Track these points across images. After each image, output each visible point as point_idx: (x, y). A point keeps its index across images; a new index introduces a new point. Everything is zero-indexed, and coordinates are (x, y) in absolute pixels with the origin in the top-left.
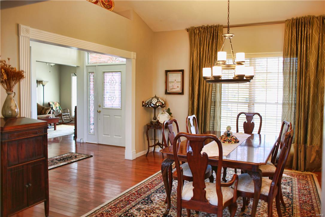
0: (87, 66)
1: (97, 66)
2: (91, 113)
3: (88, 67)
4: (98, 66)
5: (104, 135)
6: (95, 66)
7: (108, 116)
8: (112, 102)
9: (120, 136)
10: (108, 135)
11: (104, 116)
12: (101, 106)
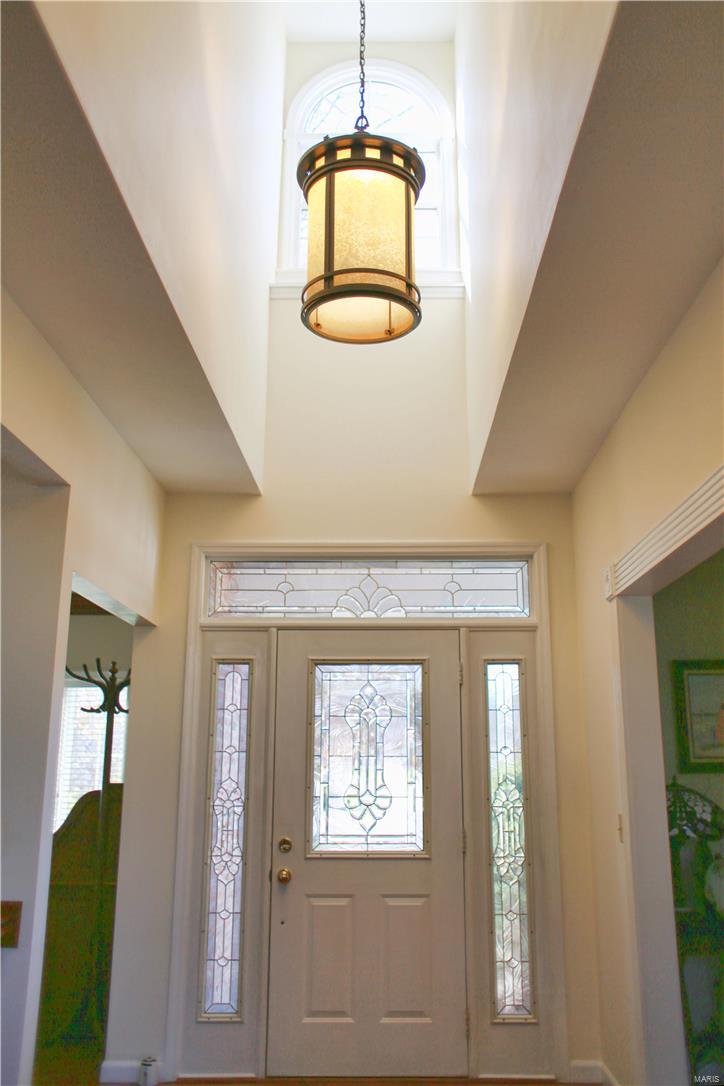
0: (205, 629)
1: (275, 630)
2: (221, 887)
3: (209, 634)
4: (280, 628)
5: (313, 1014)
6: (265, 629)
7: (343, 902)
8: (368, 820)
9: (421, 1014)
10: (342, 1014)
11: (316, 902)
12: (297, 845)
